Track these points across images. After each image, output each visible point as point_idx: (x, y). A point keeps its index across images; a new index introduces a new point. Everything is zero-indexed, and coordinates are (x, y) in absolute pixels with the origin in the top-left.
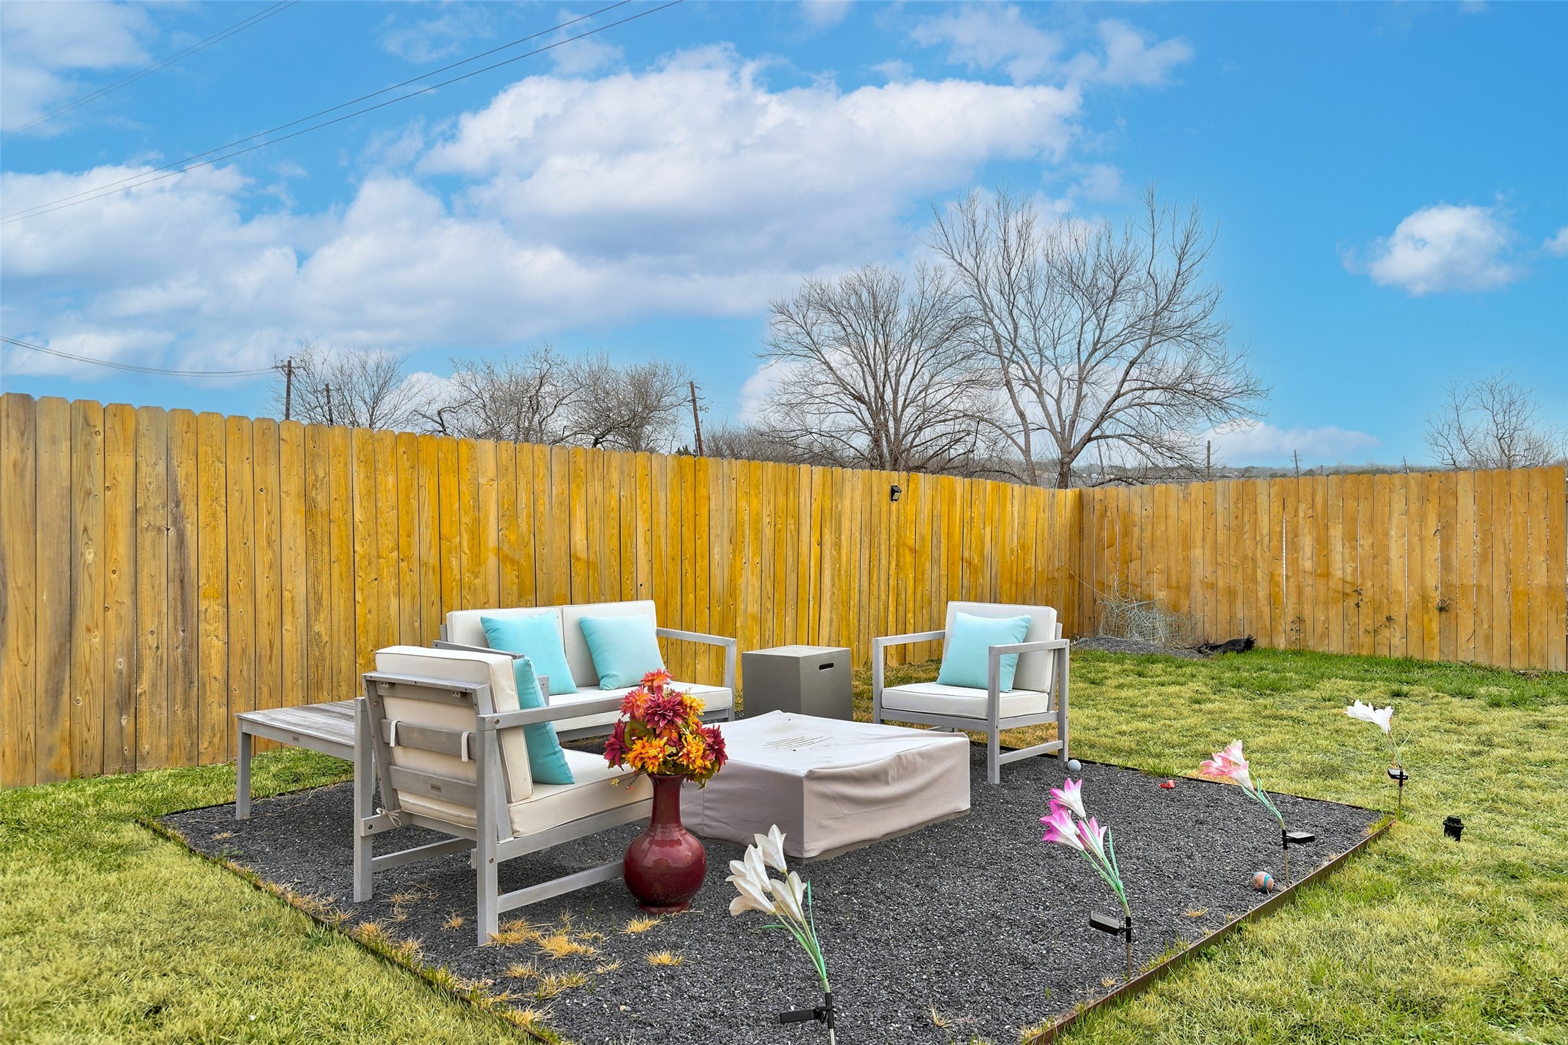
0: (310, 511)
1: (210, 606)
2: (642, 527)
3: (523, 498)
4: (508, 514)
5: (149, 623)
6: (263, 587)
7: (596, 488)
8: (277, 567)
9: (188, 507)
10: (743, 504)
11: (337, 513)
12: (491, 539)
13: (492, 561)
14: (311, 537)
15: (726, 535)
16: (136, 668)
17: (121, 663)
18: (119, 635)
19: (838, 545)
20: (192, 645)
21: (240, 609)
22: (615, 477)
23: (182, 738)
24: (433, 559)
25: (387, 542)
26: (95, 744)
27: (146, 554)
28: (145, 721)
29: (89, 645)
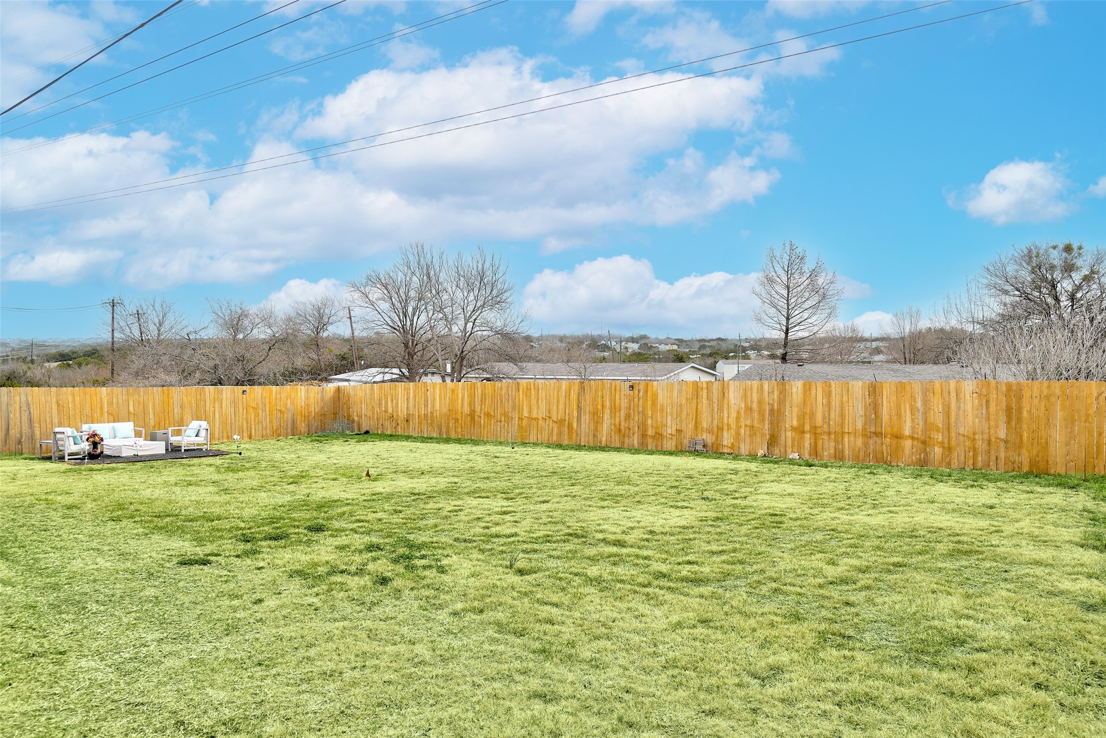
0: (58, 405)
1: (37, 425)
2: (151, 405)
3: (114, 400)
4: (110, 404)
5: (24, 428)
6: (48, 421)
7: (136, 397)
8: (51, 417)
9: (31, 406)
10: (185, 398)
11: (65, 405)
12: (106, 409)
13: (106, 414)
14: (59, 411)
15: (179, 406)
16: (21, 437)
17: (18, 436)
18: (18, 430)
19: (221, 407)
20: (33, 432)
21: (43, 425)
22: (142, 394)
23: (31, 450)
24: (90, 414)
25: (78, 411)
26: (14, 450)
27: (23, 415)
28: (23, 446)
29: (12, 432)
